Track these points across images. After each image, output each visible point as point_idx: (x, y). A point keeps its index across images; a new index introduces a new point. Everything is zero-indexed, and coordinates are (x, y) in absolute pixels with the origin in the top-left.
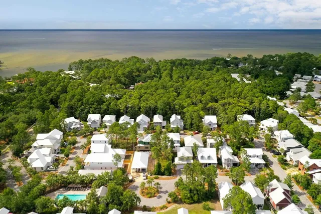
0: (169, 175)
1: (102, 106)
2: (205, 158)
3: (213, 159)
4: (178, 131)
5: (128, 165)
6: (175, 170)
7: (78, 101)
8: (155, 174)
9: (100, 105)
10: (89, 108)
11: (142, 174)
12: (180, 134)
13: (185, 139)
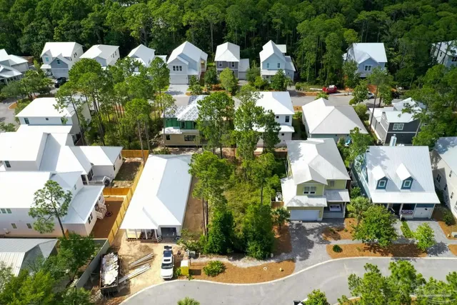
0: (264, 258)
1: (83, 22)
2: (393, 184)
3: (421, 189)
4: (282, 88)
5: (119, 203)
6: (283, 231)
7: (24, 11)
8: (211, 252)
9: (80, 19)
10: (51, 28)
11: (159, 249)
12: (292, 94)
13: (304, 107)
